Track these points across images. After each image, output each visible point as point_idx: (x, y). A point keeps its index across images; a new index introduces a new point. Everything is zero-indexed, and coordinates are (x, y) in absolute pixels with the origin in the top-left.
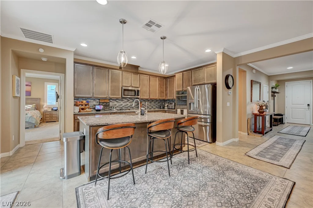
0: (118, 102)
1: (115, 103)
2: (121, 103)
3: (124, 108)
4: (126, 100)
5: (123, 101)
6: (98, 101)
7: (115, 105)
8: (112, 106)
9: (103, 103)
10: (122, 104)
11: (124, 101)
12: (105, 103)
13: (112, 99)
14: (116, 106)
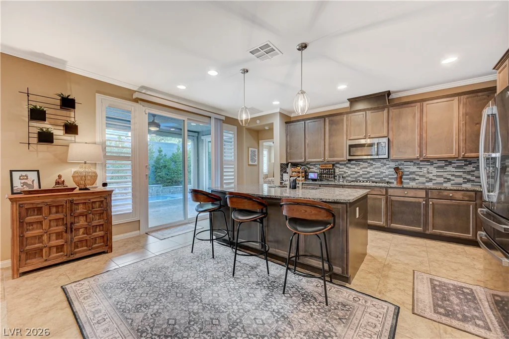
0: (350, 168)
1: (345, 169)
2: (356, 170)
3: (361, 179)
4: (366, 165)
5: (359, 166)
6: (318, 166)
7: (345, 172)
8: (340, 174)
9: (324, 169)
10: (358, 171)
11: (361, 166)
12: (327, 169)
13: (338, 163)
14: (347, 174)
